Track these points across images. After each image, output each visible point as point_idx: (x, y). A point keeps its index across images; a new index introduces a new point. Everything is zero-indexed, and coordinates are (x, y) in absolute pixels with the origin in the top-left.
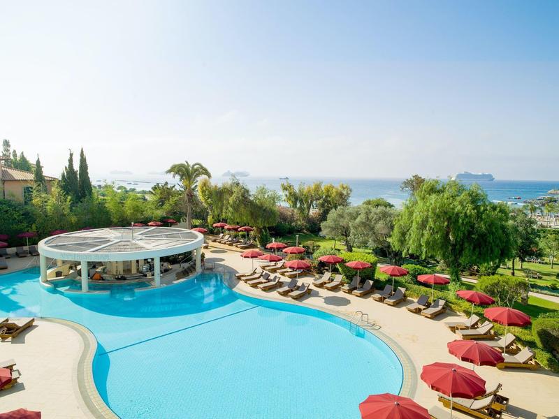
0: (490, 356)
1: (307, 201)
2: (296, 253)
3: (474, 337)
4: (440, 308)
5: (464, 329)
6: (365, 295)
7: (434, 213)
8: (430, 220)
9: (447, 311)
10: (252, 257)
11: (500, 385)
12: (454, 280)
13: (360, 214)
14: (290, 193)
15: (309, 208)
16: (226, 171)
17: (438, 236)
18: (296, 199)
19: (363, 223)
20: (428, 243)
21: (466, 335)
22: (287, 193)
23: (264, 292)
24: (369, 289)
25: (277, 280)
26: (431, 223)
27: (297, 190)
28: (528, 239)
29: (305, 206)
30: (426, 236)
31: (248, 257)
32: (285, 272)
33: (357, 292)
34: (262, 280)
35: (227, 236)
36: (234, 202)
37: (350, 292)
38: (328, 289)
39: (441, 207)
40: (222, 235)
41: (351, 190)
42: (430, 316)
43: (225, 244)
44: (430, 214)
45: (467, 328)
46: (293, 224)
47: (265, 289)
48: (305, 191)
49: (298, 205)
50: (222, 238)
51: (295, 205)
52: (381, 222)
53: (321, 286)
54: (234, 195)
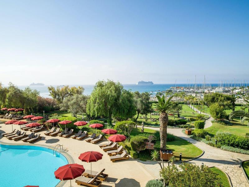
0: (95, 157)
1: (61, 95)
2: (37, 120)
3: (108, 149)
4: (100, 138)
5: (106, 146)
6: (68, 137)
7: (99, 96)
8: (97, 99)
9: (104, 139)
10: (10, 124)
11: (104, 169)
12: (109, 125)
13: (74, 99)
14: (53, 92)
15: (63, 99)
16: (32, 83)
17: (101, 106)
18: (56, 95)
19: (75, 103)
20: (97, 109)
21: (105, 149)
22: (51, 91)
23: (15, 141)
24: (71, 133)
25: (24, 134)
26: (98, 101)
27: (56, 90)
28: (147, 105)
29: (61, 97)
30: (96, 107)
31: (8, 124)
32: (32, 130)
33: (65, 136)
34: (16, 135)
35: (10, 115)
36: (9, 96)
37: (61, 136)
38: (52, 136)
39: (101, 93)
40: (7, 114)
41: (84, 89)
42: (94, 143)
43: (8, 119)
44: (97, 96)
45: (107, 146)
46: (54, 106)
47: (16, 140)
48: (60, 90)
49: (57, 97)
50: (7, 115)
51: (55, 97)
52: (82, 101)
53: (48, 135)
54: (9, 93)
